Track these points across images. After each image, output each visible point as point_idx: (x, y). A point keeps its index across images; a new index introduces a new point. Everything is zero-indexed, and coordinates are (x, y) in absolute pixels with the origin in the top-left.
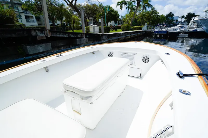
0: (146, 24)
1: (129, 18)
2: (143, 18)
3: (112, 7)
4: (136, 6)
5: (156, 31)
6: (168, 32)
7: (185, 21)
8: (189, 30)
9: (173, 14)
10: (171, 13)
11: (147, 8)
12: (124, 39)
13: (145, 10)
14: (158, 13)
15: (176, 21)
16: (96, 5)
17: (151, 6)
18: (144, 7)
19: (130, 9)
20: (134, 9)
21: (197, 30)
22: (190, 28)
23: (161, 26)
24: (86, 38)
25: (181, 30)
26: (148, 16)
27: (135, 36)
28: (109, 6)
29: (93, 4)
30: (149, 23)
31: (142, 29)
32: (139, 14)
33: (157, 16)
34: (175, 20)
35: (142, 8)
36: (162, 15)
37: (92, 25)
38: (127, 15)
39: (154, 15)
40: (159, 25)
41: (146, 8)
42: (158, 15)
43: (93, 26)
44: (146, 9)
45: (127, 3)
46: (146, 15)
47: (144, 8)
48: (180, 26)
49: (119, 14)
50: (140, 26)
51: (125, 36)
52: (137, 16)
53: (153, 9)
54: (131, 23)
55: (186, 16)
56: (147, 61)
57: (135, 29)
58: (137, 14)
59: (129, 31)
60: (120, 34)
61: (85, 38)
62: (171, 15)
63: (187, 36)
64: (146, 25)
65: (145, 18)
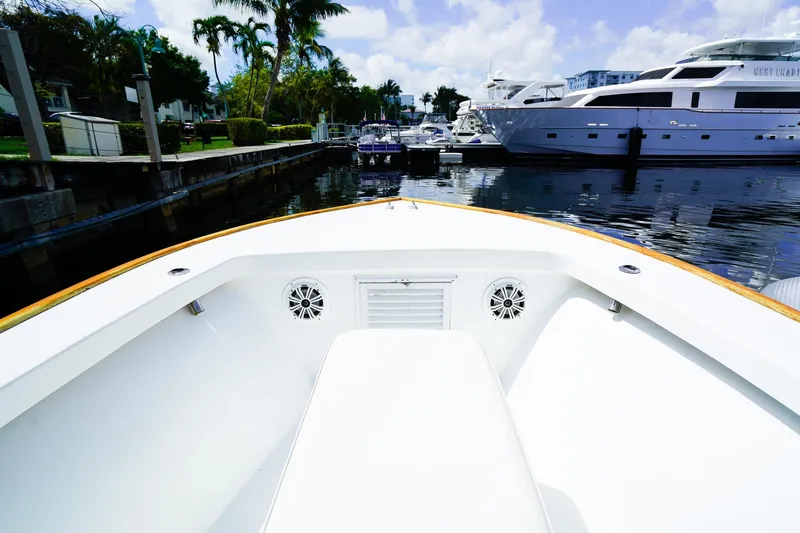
0: (322, 117)
1: (253, 90)
2: (303, 93)
3: (165, 41)
4: (276, 45)
5: (366, 146)
6: (403, 147)
7: (436, 112)
8: (458, 142)
9: (398, 87)
10: (390, 82)
11: (314, 58)
12: (252, 178)
13: (305, 64)
14: (354, 80)
15: (409, 110)
16: (80, 19)
17: (328, 52)
18: (302, 53)
19: (250, 56)
20: (267, 55)
21: (479, 141)
22: (460, 134)
23: (374, 125)
24: (57, 187)
25: (440, 141)
26: (324, 89)
27: (294, 164)
28: (153, 34)
29: (62, 13)
30: (327, 112)
31: (313, 137)
32: (286, 79)
33: (351, 88)
34: (405, 107)
35: (294, 56)
36: (366, 89)
37: (68, 113)
38: (237, 80)
39: (339, 85)
40: (367, 123)
41: (308, 59)
42: (355, 85)
43: (86, 121)
44: (309, 63)
45: (236, 29)
46: (316, 86)
47: (301, 57)
48: (428, 128)
49: (205, 73)
50: (299, 126)
51: (256, 168)
52: (279, 84)
53: (334, 63)
54: (265, 112)
55: (434, 97)
56: (514, 307)
57: (284, 136)
58: (280, 78)
59: (263, 144)
60: (233, 160)
61: (51, 187)
62: (391, 89)
63: (458, 159)
64: (323, 122)
65: (312, 93)
